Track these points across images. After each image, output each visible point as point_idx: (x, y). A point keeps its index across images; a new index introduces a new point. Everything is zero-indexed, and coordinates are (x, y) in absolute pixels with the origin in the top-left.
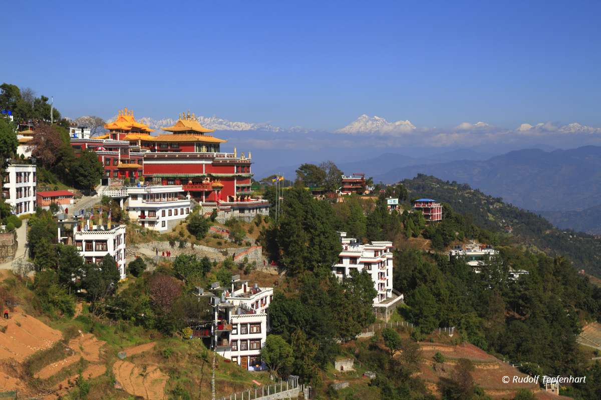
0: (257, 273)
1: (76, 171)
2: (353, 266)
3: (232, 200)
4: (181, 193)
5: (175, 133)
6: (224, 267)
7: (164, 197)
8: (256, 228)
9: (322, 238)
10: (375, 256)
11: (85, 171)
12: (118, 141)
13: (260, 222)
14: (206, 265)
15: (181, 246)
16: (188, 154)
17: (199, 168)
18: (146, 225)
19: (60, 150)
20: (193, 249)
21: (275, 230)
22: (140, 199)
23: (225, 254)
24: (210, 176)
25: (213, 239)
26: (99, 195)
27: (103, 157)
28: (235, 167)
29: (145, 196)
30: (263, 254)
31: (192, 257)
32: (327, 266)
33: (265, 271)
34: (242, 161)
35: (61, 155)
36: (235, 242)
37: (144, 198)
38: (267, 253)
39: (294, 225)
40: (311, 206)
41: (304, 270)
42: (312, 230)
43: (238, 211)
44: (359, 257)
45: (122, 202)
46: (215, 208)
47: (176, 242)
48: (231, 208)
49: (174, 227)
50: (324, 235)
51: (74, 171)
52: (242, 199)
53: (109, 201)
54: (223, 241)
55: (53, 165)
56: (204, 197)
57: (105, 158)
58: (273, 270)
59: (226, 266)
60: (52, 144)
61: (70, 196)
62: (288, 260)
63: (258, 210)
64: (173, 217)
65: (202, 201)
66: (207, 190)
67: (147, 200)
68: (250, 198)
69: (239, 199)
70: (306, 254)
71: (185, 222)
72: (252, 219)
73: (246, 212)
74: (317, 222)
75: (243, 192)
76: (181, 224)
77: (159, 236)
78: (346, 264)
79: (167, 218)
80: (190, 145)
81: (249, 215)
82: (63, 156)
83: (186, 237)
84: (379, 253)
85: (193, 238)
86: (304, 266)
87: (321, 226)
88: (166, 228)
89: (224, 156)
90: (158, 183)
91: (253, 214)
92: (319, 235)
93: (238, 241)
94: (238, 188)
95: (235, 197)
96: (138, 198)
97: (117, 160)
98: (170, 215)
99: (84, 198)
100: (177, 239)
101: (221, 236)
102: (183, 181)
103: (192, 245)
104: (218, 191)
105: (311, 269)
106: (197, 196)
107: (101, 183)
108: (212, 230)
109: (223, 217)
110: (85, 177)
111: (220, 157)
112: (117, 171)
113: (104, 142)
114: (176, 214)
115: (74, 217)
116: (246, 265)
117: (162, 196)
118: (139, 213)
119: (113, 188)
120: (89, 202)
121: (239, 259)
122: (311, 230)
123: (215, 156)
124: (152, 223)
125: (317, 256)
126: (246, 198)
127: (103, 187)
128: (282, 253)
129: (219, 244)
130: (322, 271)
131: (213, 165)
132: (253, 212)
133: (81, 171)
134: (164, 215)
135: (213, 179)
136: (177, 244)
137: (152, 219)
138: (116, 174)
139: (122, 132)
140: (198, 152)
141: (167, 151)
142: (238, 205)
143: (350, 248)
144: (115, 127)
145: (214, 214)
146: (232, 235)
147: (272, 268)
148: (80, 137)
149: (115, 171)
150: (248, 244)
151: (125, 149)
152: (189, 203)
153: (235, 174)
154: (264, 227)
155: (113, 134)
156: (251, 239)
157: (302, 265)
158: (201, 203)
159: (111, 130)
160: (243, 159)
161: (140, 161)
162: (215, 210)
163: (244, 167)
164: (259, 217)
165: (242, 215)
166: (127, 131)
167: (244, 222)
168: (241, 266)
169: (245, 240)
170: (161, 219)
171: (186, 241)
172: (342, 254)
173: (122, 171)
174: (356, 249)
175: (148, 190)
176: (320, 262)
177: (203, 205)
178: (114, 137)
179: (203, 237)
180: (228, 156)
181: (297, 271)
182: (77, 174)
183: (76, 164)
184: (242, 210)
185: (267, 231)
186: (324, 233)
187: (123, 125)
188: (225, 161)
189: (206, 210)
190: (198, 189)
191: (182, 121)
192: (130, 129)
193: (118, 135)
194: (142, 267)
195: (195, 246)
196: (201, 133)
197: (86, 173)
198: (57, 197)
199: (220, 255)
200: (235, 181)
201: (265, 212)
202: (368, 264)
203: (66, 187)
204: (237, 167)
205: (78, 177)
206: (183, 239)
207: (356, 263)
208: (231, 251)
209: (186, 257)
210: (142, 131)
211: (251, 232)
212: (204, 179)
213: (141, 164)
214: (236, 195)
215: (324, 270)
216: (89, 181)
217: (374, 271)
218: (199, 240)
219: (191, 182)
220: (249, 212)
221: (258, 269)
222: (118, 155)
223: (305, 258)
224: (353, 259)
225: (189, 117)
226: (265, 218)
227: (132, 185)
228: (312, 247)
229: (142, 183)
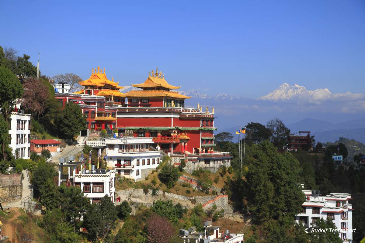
0: (224, 220)
1: (61, 121)
2: (316, 216)
3: (197, 151)
4: (151, 144)
5: (145, 89)
6: (194, 214)
7: (137, 148)
8: (221, 178)
9: (288, 188)
10: (337, 206)
11: (70, 122)
12: (93, 96)
13: (224, 172)
14: (180, 211)
15: (154, 194)
16: (157, 108)
17: (167, 122)
18: (122, 174)
19: (48, 102)
20: (164, 196)
21: (239, 181)
22: (117, 149)
23: (194, 201)
24: (178, 129)
25: (182, 187)
26: (80, 144)
27: (83, 109)
28: (201, 121)
29: (121, 147)
30: (229, 203)
31: (168, 202)
32: (292, 215)
33: (231, 218)
34: (206, 115)
35: (48, 107)
36: (203, 191)
37: (120, 148)
38: (232, 202)
39: (261, 175)
40: (277, 157)
41: (270, 218)
42: (278, 181)
43: (204, 162)
44: (322, 207)
45: (100, 150)
46: (183, 158)
47: (149, 190)
48: (198, 159)
49: (147, 176)
50: (289, 185)
51: (59, 122)
52: (206, 152)
53: (90, 150)
54: (191, 190)
55: (41, 116)
56: (172, 148)
57: (85, 111)
58: (238, 218)
59: (196, 213)
60: (41, 97)
61: (56, 145)
62: (254, 209)
63: (221, 161)
64: (146, 167)
65: (170, 152)
66: (175, 142)
67: (123, 150)
68: (212, 150)
69: (204, 151)
70: (271, 203)
71: (156, 171)
72: (217, 170)
73: (212, 163)
74: (283, 172)
75: (206, 145)
76: (153, 173)
77: (134, 184)
78: (309, 213)
79: (141, 167)
80: (159, 100)
81: (214, 166)
82: (50, 108)
83: (157, 185)
84: (341, 204)
85: (164, 186)
86: (270, 215)
87: (287, 176)
88: (139, 177)
89: (189, 111)
90: (130, 135)
91: (217, 165)
92: (284, 186)
93: (205, 190)
94: (203, 140)
95: (200, 149)
96: (115, 148)
97: (95, 113)
98: (144, 164)
99: (68, 148)
100: (149, 187)
101: (189, 185)
102: (153, 134)
103: (164, 192)
104: (185, 143)
105: (276, 218)
106: (165, 147)
107: (80, 135)
108: (182, 179)
109: (191, 167)
110: (69, 127)
111: (186, 111)
112: (94, 123)
113: (83, 96)
114: (149, 164)
115: (60, 164)
116: (214, 213)
117: (135, 147)
118: (116, 162)
119: (92, 138)
120: (72, 150)
121: (207, 207)
122: (276, 180)
123: (181, 111)
124: (128, 172)
125: (282, 205)
126: (209, 150)
127: (83, 137)
128: (246, 202)
129: (188, 192)
130: (286, 219)
131: (180, 119)
132: (217, 163)
133: (66, 122)
134: (138, 165)
135: (180, 132)
136: (151, 191)
137: (127, 168)
138: (94, 126)
139: (96, 88)
140: (166, 107)
141: (137, 106)
142: (203, 156)
143: (312, 199)
144: (90, 84)
145: (183, 164)
146: (199, 184)
147: (238, 216)
148: (61, 92)
149: (92, 124)
150: (215, 193)
151: (101, 103)
152: (159, 154)
153: (201, 128)
154: (228, 177)
155: (88, 90)
156: (217, 188)
157: (268, 214)
158: (169, 154)
159: (86, 87)
160: (208, 114)
161: (114, 115)
162: (182, 161)
163: (208, 121)
164: (224, 167)
165: (207, 165)
166: (100, 88)
167: (209, 172)
168: (209, 213)
169: (211, 189)
170: (136, 168)
171: (158, 189)
172: (305, 204)
173: (99, 123)
174: (317, 199)
175: (125, 141)
176: (284, 211)
177: (172, 156)
178: (89, 92)
179: (173, 186)
180: (192, 111)
181: (263, 219)
182: (62, 125)
183: (62, 115)
184: (207, 161)
185: (232, 182)
186: (289, 183)
187: (97, 82)
188: (191, 115)
189: (174, 161)
190: (167, 141)
192: (103, 85)
193: (93, 91)
194: (128, 211)
195: (166, 194)
196: (168, 90)
197: (70, 124)
198: (47, 145)
199: (189, 203)
200: (201, 134)
201: (228, 164)
202: (331, 214)
203: (51, 137)
204: (203, 121)
205: (62, 127)
206: (155, 187)
207: (318, 213)
208: (200, 200)
209: (163, 203)
210: (114, 88)
211: (216, 181)
212: (172, 131)
213: (115, 117)
214: (202, 147)
215: (288, 219)
216: (72, 131)
217: (337, 221)
218: (170, 188)
219: (159, 134)
220: (214, 163)
221: (226, 217)
222: (95, 109)
223: (271, 207)
224: (316, 209)
225: (157, 74)
226: (229, 169)
227: (109, 136)
228: (278, 196)
229: (117, 135)
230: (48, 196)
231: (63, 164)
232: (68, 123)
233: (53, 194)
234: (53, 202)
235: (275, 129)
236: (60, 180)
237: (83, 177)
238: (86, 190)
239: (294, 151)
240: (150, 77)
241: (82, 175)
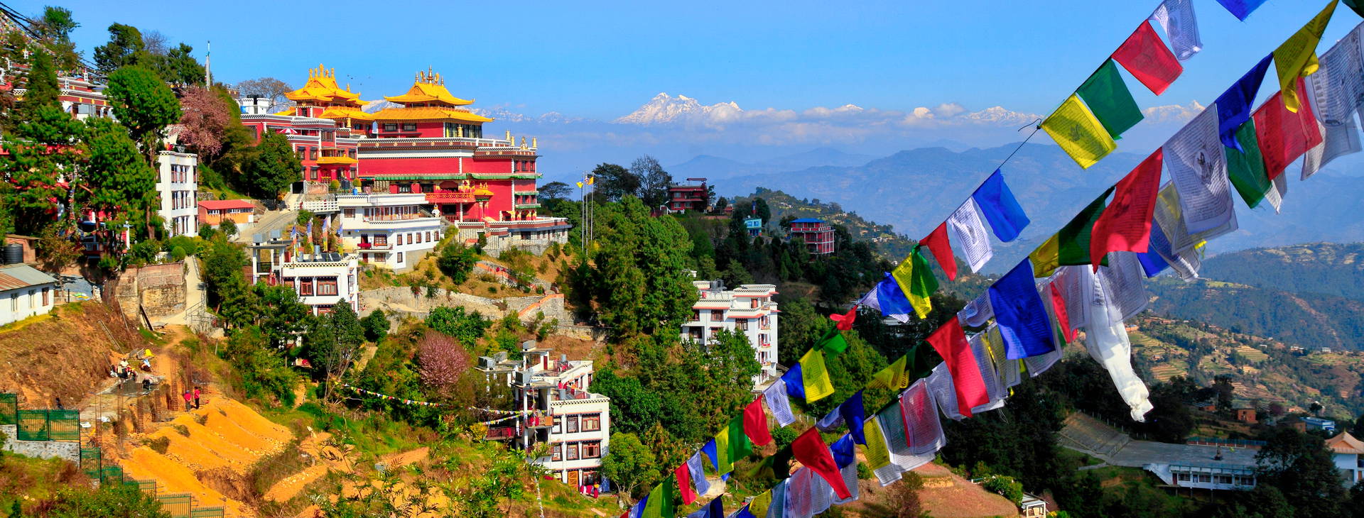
0: (558, 338)
1: (254, 166)
2: (717, 324)
3: (508, 217)
4: (422, 206)
5: (409, 105)
6: (505, 328)
7: (397, 213)
8: (550, 264)
9: (668, 277)
10: (752, 307)
11: (270, 167)
12: (312, 118)
13: (557, 253)
14: (478, 325)
15: (430, 295)
16: (432, 140)
17: (451, 164)
18: (371, 260)
19: (228, 131)
20: (449, 299)
21: (584, 268)
22: (359, 216)
23: (503, 307)
24: (470, 177)
25: (481, 282)
26: (292, 208)
27: (294, 144)
28: (513, 163)
29: (367, 211)
30: (566, 308)
31: (457, 310)
32: (676, 325)
33: (571, 335)
34: (523, 152)
35: (229, 140)
36: (518, 288)
37: (366, 214)
38: (571, 307)
39: (622, 257)
40: (649, 225)
41: (638, 331)
42: (651, 266)
43: (520, 236)
44: (727, 309)
45: (329, 219)
46: (481, 231)
47: (421, 287)
48: (509, 231)
49: (416, 264)
50: (671, 273)
51: (250, 167)
52: (524, 217)
53: (310, 218)
54: (498, 286)
55: (215, 157)
56: (461, 213)
57: (297, 146)
58: (583, 333)
59: (507, 327)
60: (214, 122)
61: (246, 210)
62: (610, 316)
63: (551, 234)
64: (414, 246)
65: (458, 219)
66: (466, 201)
67: (371, 216)
68: (535, 214)
69: (519, 216)
70: (641, 306)
71: (434, 255)
72: (543, 250)
73: (534, 237)
74: (660, 251)
75: (523, 206)
76: (427, 258)
77: (394, 278)
78: (706, 321)
79: (405, 248)
80: (435, 125)
81: (539, 243)
82: (233, 142)
83: (436, 280)
84: (759, 302)
85: (449, 280)
86: (639, 325)
87: (667, 258)
88: (403, 265)
89: (491, 145)
90: (384, 190)
91: (544, 240)
92: (663, 274)
93: (522, 286)
94: (517, 197)
95: (513, 213)
96: (356, 215)
97: (316, 150)
98: (410, 242)
99: (269, 215)
100: (422, 282)
101: (494, 277)
102: (427, 187)
103: (449, 293)
104: (484, 203)
105: (648, 330)
106: (449, 210)
107: (291, 190)
108: (480, 267)
109: (496, 245)
110: (270, 177)
111: (486, 145)
112: (317, 169)
113: (293, 120)
114: (419, 241)
115: (254, 245)
116: (540, 326)
117: (394, 211)
118: (358, 240)
119: (313, 197)
120: (278, 219)
121: (527, 316)
122: (649, 265)
123: (477, 145)
124: (381, 256)
125: (659, 308)
126: (529, 215)
127: (297, 195)
128: (595, 305)
129: (493, 290)
130: (666, 333)
131: (475, 159)
132: (544, 237)
133: (264, 167)
134: (400, 243)
135: (475, 182)
136: (424, 291)
137: (380, 249)
138: (315, 173)
139: (318, 105)
140: (448, 137)
141: (395, 136)
142: (519, 225)
143: (709, 296)
144: (306, 97)
145: (482, 240)
146: (512, 275)
147: (582, 330)
148: (251, 112)
149: (313, 170)
150: (540, 291)
151: (328, 133)
152: (438, 223)
153: (513, 174)
154: (564, 262)
155: (303, 109)
156: (544, 281)
157: (635, 325)
158: (456, 222)
159: (299, 102)
160: (524, 149)
161: (352, 152)
162: (481, 235)
163: (526, 162)
164: (556, 245)
165: (526, 242)
166: (326, 104)
167: (530, 254)
168: (531, 328)
169: (534, 284)
170: (397, 249)
171: (436, 286)
172: (698, 305)
173: (325, 169)
174: (718, 296)
175: (375, 201)
176: (662, 319)
177: (461, 227)
178: (305, 112)
179: (465, 280)
180: (497, 145)
181: (626, 334)
182: (256, 173)
183: (256, 155)
184: (526, 234)
185: (570, 270)
186: (671, 270)
187: (319, 94)
188: (494, 152)
189: (466, 236)
190: (451, 199)
191: (420, 85)
192: (330, 99)
193: (311, 110)
194: (383, 326)
195: (452, 294)
196: (451, 106)
197: (273, 172)
198: (230, 210)
199: (495, 309)
200: (513, 186)
201: (563, 239)
202: (742, 320)
203: (236, 195)
204: (516, 162)
205: (256, 178)
206: (432, 282)
207: (721, 319)
208: (515, 303)
209: (449, 311)
210: (351, 105)
211: (542, 269)
212: (461, 183)
213: (355, 158)
214: (515, 209)
215: (671, 333)
216: (276, 184)
217: (753, 332)
218: (458, 284)
219: (438, 187)
220: (538, 238)
221: (560, 332)
222: (318, 142)
223: (640, 312)
224: (718, 313)
225: (430, 79)
226: (565, 247)
227: (344, 193)
228: (652, 293)
229: (359, 189)
230: (234, 304)
231: (261, 245)
232: (268, 169)
233: (244, 299)
234: (245, 313)
235: (646, 174)
236: (255, 274)
237: (299, 268)
238: (305, 291)
239: (679, 212)
240: (417, 83)
241: (297, 263)
